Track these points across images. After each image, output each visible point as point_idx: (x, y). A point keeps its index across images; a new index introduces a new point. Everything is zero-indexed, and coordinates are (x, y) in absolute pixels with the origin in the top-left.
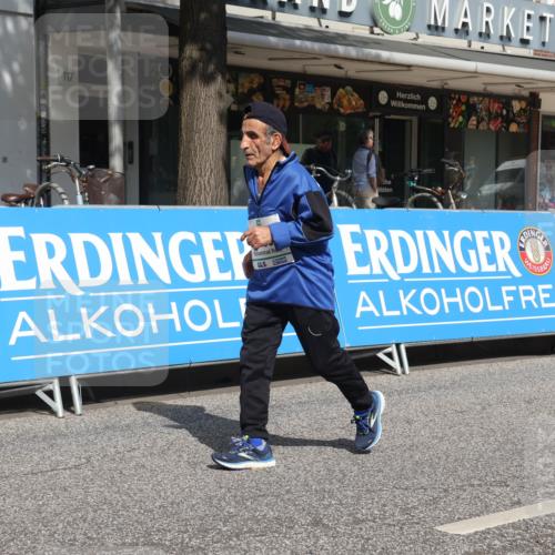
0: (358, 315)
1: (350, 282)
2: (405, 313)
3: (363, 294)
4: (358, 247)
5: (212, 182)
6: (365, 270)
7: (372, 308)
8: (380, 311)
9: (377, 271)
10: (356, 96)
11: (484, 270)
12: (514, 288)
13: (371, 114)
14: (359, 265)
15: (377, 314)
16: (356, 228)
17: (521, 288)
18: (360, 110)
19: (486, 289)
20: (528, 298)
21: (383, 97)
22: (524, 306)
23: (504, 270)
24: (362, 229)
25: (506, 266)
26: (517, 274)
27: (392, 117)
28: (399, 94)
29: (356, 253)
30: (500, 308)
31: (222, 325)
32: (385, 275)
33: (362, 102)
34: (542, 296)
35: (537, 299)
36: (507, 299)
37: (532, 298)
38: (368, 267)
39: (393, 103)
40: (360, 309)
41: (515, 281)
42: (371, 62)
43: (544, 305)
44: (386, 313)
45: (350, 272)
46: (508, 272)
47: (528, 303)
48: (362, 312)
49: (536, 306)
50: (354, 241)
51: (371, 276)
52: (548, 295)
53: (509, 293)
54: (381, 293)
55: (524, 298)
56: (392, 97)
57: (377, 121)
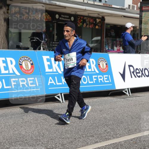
0: (49, 84)
1: (46, 74)
2: (63, 84)
3: (50, 78)
4: (49, 63)
5: (2, 41)
6: (51, 70)
7: (53, 82)
8: (56, 83)
9: (55, 70)
10: (49, 16)
11: (87, 71)
12: (96, 76)
13: (53, 22)
14: (49, 69)
15: (55, 84)
16: (48, 57)
17: (99, 76)
18: (50, 20)
19: (88, 77)
20: (101, 79)
21: (57, 16)
22: (100, 82)
23: (94, 71)
24: (50, 58)
25: (94, 70)
26: (97, 72)
27: (60, 23)
28: (62, 16)
29: (48, 65)
30: (92, 82)
31: (5, 87)
32: (57, 72)
33: (50, 18)
34: (105, 79)
35: (103, 80)
36: (94, 80)
37: (102, 79)
38: (52, 69)
39: (60, 18)
40: (49, 82)
41: (97, 74)
42: (54, 5)
43: (105, 81)
44: (57, 84)
45: (46, 71)
46: (95, 71)
47: (101, 81)
48: (50, 84)
49: (103, 82)
50: (48, 61)
51: (53, 72)
52: (106, 79)
53: (95, 78)
54: (56, 77)
55: (99, 79)
56: (60, 16)
57: (55, 24)
